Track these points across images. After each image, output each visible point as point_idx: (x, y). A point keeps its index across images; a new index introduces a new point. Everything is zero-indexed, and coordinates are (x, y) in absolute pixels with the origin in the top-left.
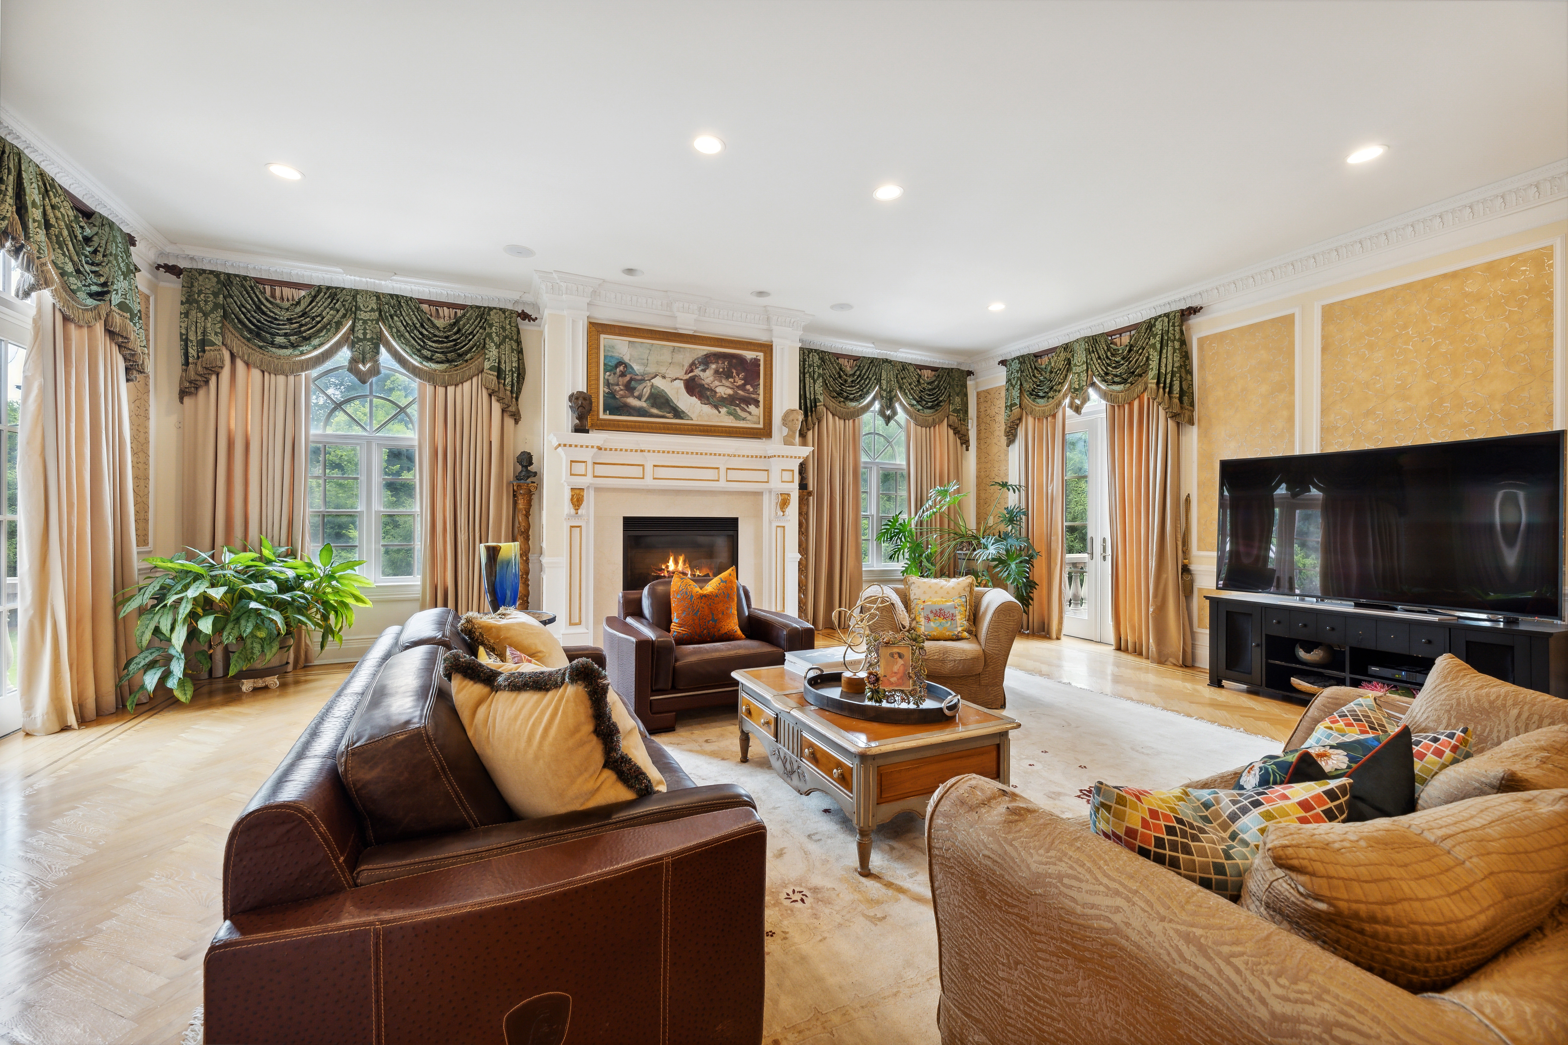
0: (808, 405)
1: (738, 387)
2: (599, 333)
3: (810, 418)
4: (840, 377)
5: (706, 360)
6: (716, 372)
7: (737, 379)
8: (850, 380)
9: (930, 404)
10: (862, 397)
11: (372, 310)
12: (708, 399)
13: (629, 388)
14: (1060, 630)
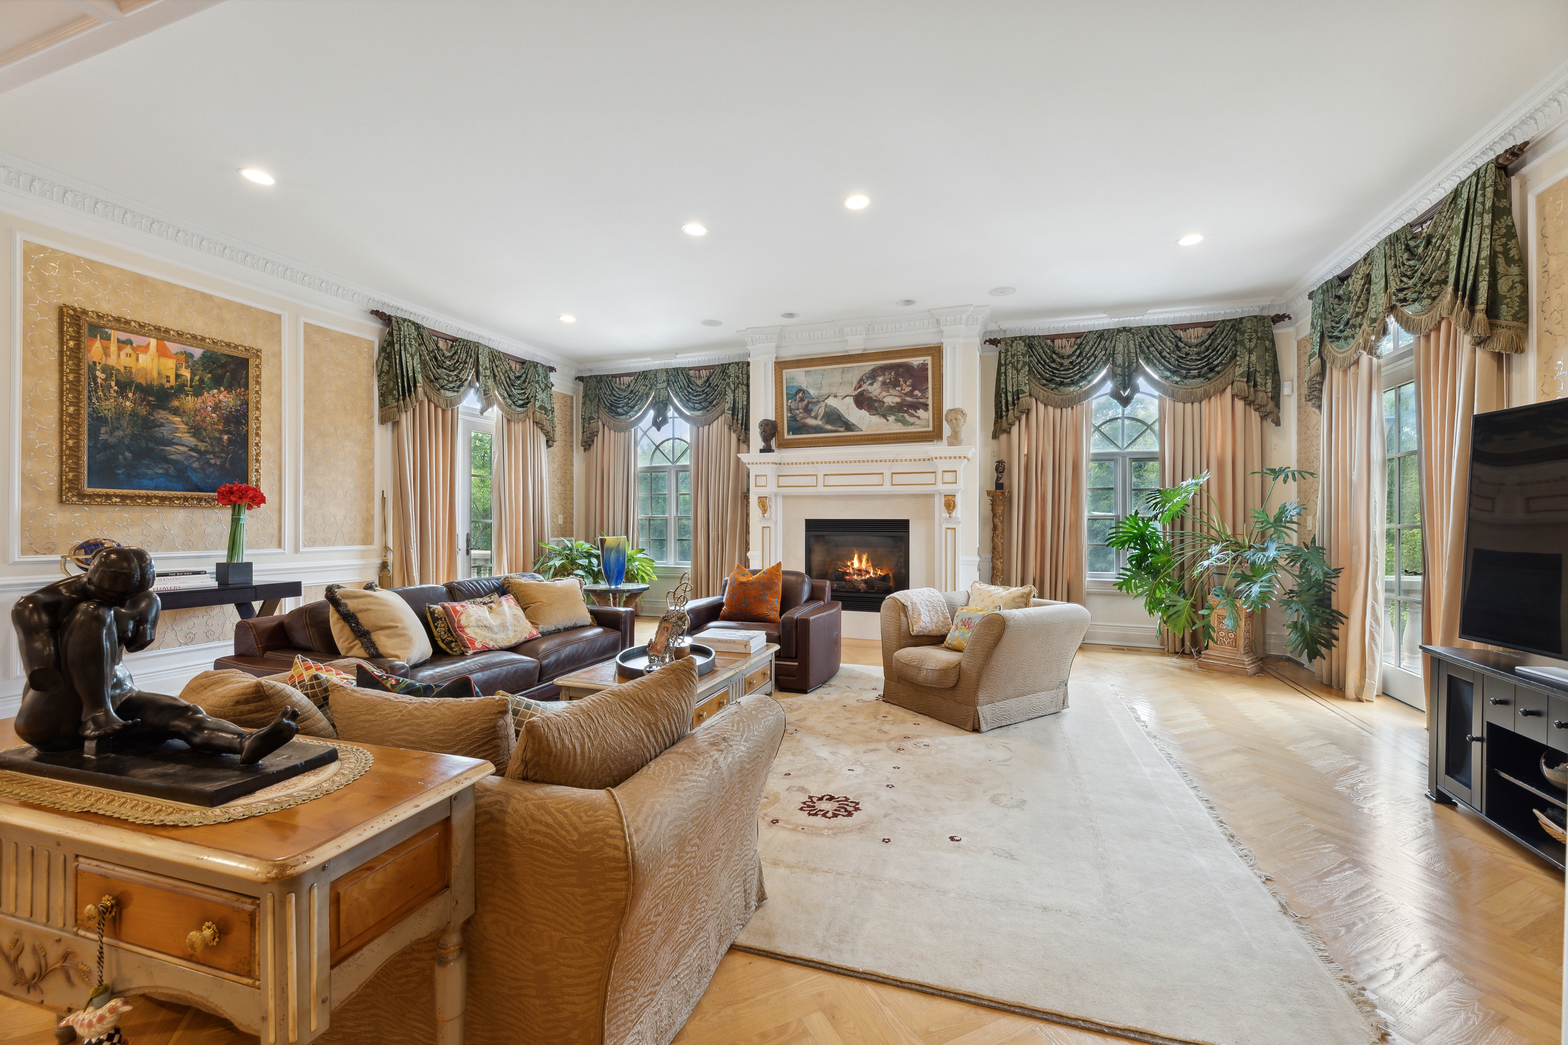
1: (906, 394)
2: (782, 369)
4: (1054, 361)
5: (873, 375)
6: (884, 383)
7: (904, 386)
8: (1067, 362)
9: (1195, 372)
10: (1085, 378)
11: (664, 382)
13: (807, 411)
14: (1361, 687)
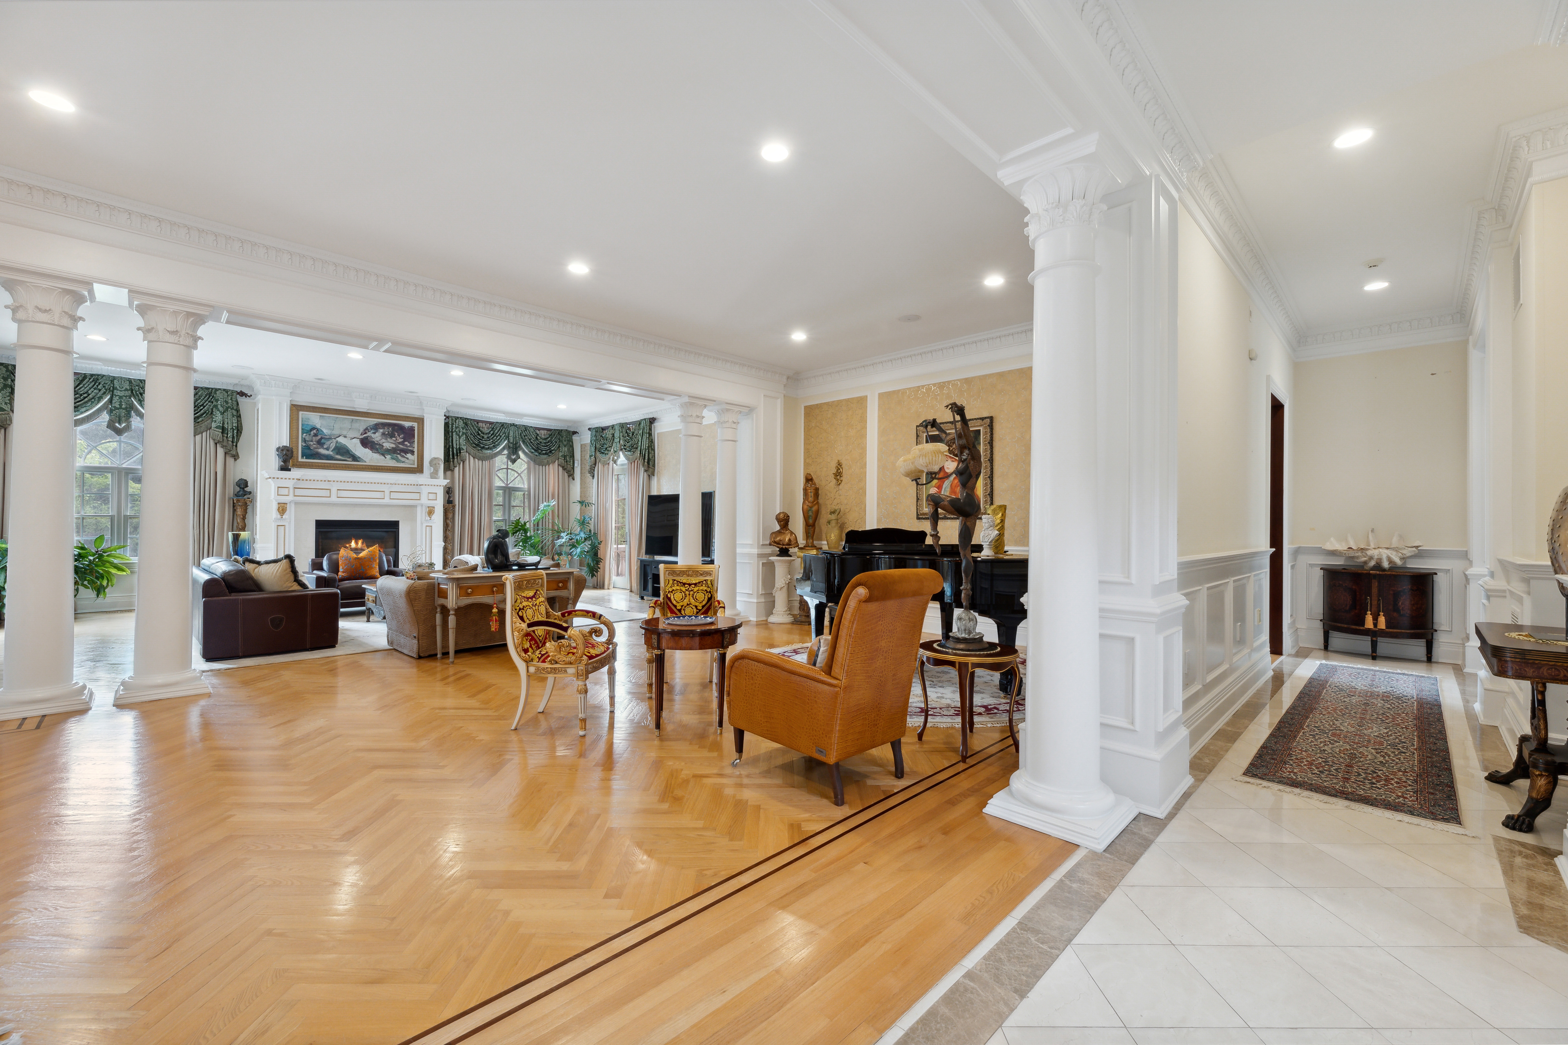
0: (455, 452)
1: (399, 443)
2: (298, 410)
3: (456, 460)
4: (479, 434)
5: (376, 427)
6: (383, 434)
7: (398, 438)
8: (486, 436)
9: (544, 452)
10: (495, 447)
11: (126, 390)
12: (377, 450)
13: (320, 443)
14: (609, 584)
